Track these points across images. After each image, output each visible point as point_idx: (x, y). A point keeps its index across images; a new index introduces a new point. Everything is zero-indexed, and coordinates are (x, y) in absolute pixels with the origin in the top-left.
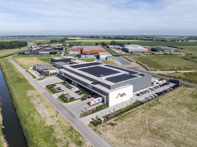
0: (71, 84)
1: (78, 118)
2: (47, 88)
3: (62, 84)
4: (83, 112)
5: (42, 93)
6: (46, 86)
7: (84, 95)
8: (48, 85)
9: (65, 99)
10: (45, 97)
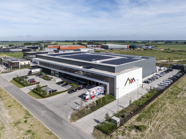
0: (50, 74)
1: (69, 121)
2: (14, 81)
3: (37, 76)
4: (74, 110)
5: (5, 88)
6: (12, 79)
7: (71, 86)
8: (16, 77)
9: (42, 93)
10: (8, 93)
